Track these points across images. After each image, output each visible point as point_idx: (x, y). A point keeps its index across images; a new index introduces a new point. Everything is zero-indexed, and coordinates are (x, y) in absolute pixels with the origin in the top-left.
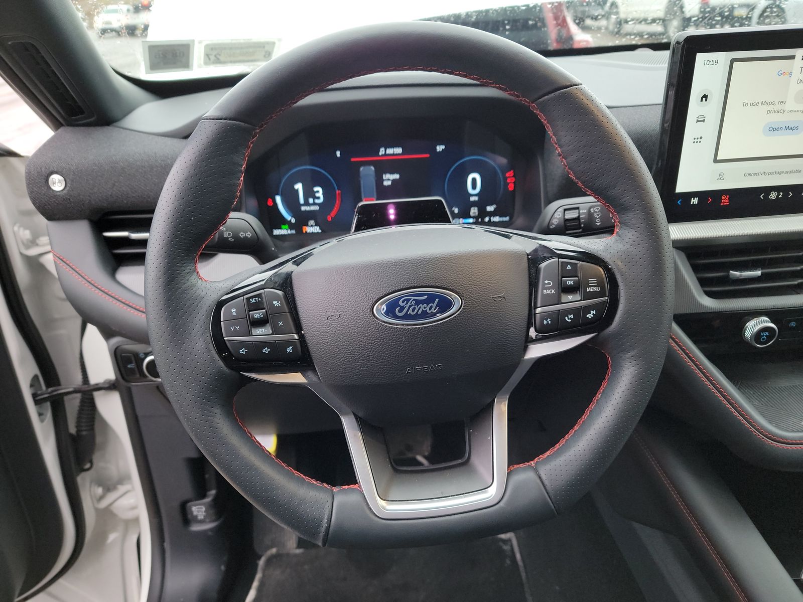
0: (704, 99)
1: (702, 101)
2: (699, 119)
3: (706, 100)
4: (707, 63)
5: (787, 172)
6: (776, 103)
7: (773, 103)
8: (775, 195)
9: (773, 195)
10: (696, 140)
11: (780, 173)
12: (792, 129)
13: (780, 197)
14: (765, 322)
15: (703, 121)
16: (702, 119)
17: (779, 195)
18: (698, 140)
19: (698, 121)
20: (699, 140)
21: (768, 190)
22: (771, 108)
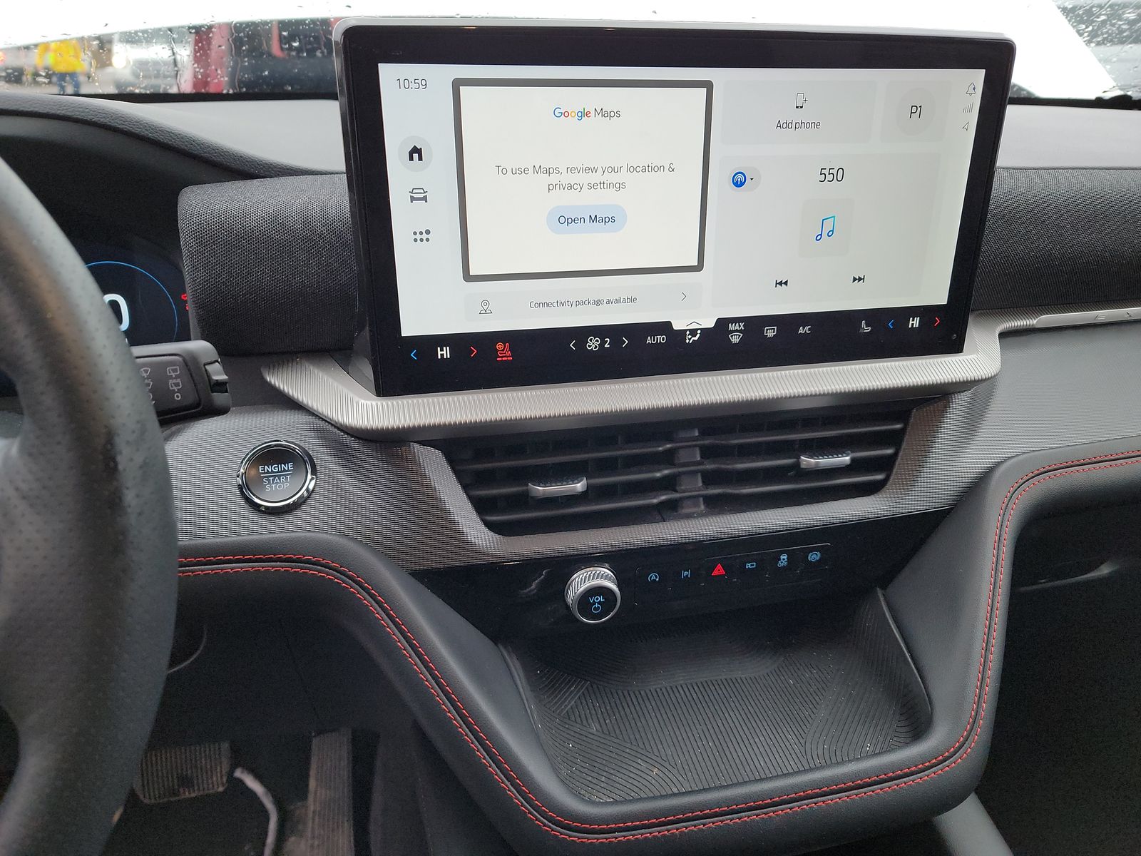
0: (416, 156)
1: (411, 159)
2: (415, 196)
3: (420, 159)
4: (405, 84)
5: (609, 302)
6: (562, 169)
7: (557, 171)
8: (596, 344)
9: (593, 344)
10: (418, 237)
11: (597, 303)
12: (604, 220)
13: (606, 346)
14: (602, 577)
15: (425, 199)
16: (422, 196)
17: (603, 342)
18: (423, 236)
19: (413, 199)
20: (425, 236)
21: (582, 333)
22: (554, 179)
